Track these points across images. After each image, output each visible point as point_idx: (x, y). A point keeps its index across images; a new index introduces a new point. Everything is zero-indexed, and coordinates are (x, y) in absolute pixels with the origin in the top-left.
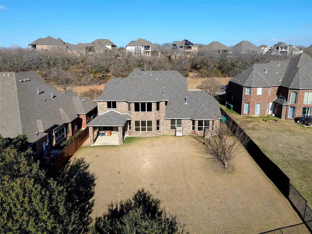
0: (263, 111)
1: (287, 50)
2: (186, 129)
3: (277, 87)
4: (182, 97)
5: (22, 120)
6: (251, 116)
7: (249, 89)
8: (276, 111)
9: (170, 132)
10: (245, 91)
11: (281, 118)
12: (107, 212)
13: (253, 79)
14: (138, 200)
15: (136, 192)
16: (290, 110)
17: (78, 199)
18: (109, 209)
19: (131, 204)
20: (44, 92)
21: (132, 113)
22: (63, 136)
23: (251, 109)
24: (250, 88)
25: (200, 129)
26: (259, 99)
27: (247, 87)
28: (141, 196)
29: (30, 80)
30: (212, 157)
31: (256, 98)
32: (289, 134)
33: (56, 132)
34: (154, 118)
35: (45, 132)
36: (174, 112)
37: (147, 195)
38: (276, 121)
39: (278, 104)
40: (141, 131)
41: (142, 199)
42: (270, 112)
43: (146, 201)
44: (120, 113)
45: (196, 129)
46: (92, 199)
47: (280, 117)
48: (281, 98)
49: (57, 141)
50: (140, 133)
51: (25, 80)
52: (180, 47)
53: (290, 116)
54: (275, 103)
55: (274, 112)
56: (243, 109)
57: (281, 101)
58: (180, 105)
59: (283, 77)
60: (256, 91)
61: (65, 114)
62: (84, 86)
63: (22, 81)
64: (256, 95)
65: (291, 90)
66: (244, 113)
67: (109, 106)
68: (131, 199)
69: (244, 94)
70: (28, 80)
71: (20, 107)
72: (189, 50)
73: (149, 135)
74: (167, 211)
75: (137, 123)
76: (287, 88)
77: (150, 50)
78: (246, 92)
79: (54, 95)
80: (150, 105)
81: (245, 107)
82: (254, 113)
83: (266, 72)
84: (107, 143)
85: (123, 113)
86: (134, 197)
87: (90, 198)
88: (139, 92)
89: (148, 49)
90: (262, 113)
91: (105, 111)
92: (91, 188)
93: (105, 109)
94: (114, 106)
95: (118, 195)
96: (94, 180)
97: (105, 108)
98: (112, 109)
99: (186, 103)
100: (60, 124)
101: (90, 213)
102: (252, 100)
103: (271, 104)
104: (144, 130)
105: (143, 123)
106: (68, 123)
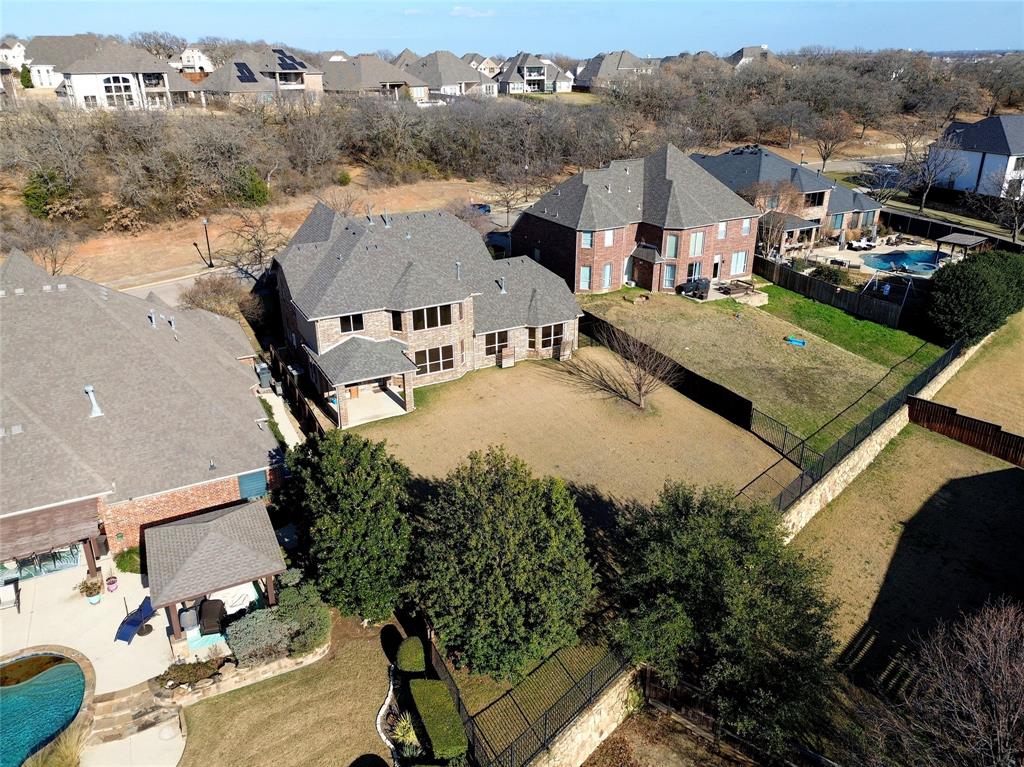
0: (615, 279)
1: (542, 78)
2: (518, 349)
3: (636, 226)
4: (487, 277)
6: (596, 293)
7: (589, 235)
8: (636, 276)
9: (486, 361)
10: (580, 240)
11: (650, 290)
13: (594, 213)
16: (667, 271)
21: (409, 335)
23: (595, 278)
24: (592, 232)
25: (545, 344)
26: (608, 255)
27: (585, 232)
30: (606, 396)
31: (603, 253)
32: (684, 322)
34: (457, 338)
36: (488, 316)
38: (647, 298)
39: (641, 260)
40: (428, 373)
42: (625, 279)
44: (373, 339)
45: (539, 345)
47: (650, 288)
48: (645, 247)
50: (427, 379)
52: (264, 74)
53: (666, 284)
54: (634, 260)
55: (632, 278)
56: (579, 281)
57: (648, 255)
58: (492, 298)
59: (641, 201)
60: (603, 239)
64: (602, 247)
65: (668, 232)
66: (581, 288)
67: (345, 328)
69: (580, 245)
72: (293, 86)
73: (447, 378)
74: (617, 496)
75: (420, 356)
76: (660, 228)
77: (166, 88)
78: (584, 241)
80: (446, 310)
81: (582, 275)
82: (600, 287)
83: (609, 192)
85: (379, 338)
89: (156, 85)
90: (613, 283)
91: (337, 341)
93: (336, 337)
94: (359, 325)
97: (337, 333)
98: (353, 334)
99: (504, 292)
102: (596, 258)
103: (627, 259)
104: (435, 368)
105: (434, 353)
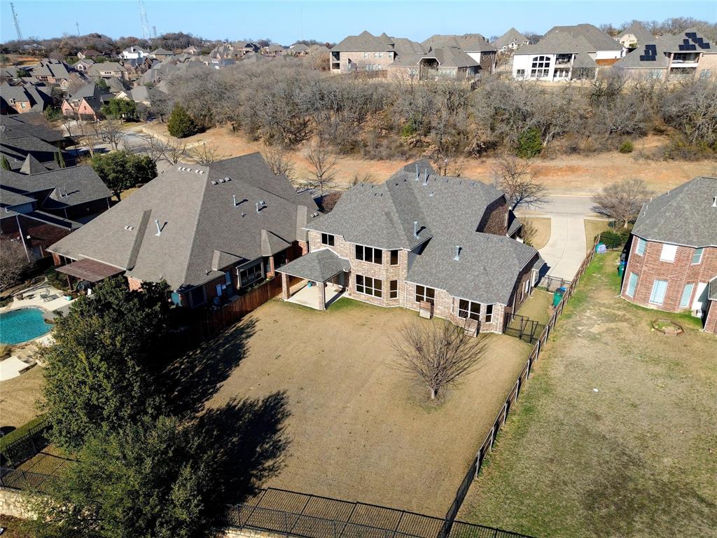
0: (672, 300)
2: (442, 308)
5: (192, 250)
6: (638, 304)
7: (644, 243)
9: (414, 306)
10: (635, 246)
11: (703, 327)
12: (224, 406)
14: (268, 404)
15: (274, 392)
17: (208, 378)
18: (228, 403)
19: (255, 406)
20: (247, 200)
21: (353, 260)
22: (260, 275)
23: (641, 289)
24: (645, 240)
25: (461, 314)
26: (663, 271)
27: (641, 239)
28: (276, 399)
29: (230, 180)
31: (656, 267)
33: (241, 270)
34: (386, 276)
35: (221, 270)
36: (427, 271)
37: (283, 401)
38: (681, 332)
40: (364, 293)
41: (272, 404)
42: (697, 305)
43: (275, 409)
44: (338, 255)
46: (222, 383)
49: (243, 284)
50: (363, 297)
51: (221, 181)
52: (665, 53)
56: (626, 285)
58: (443, 260)
60: (659, 251)
61: (267, 240)
62: (378, 160)
63: (217, 183)
64: (657, 259)
66: (627, 293)
67: (324, 241)
68: (262, 399)
70: (227, 179)
71: (197, 229)
72: (687, 64)
73: (376, 303)
74: (287, 432)
75: (359, 279)
77: (571, 65)
78: (638, 247)
79: (264, 205)
80: (379, 253)
81: (629, 282)
82: (646, 299)
84: (306, 303)
85: (343, 256)
86: (267, 397)
87: (219, 382)
88: (368, 226)
89: (567, 63)
90: (667, 304)
91: (319, 248)
92: (231, 369)
93: (318, 244)
94: (332, 243)
95: (252, 388)
96: (244, 358)
97: (319, 242)
98: (328, 247)
99: (457, 259)
100: (252, 257)
101: (206, 400)
102: (646, 268)
103: (704, 287)
104: (369, 292)
105: (369, 281)
106: (268, 257)
